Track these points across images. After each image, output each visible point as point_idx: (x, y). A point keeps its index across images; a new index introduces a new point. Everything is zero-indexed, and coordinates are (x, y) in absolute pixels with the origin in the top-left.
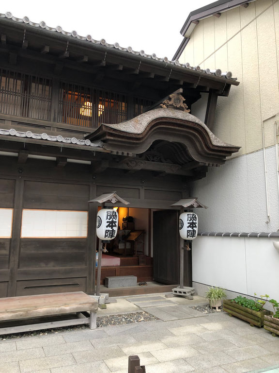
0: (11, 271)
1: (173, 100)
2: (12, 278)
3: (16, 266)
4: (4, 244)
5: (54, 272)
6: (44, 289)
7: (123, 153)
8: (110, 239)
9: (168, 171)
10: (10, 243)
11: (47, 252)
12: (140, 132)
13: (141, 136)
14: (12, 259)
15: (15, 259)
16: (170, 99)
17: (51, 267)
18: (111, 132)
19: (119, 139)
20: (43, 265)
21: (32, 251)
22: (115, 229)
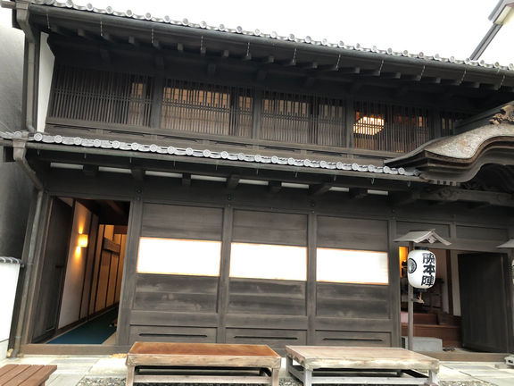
0: (309, 318)
1: (507, 113)
2: (310, 326)
3: (314, 314)
4: (300, 287)
5: (353, 323)
6: (343, 342)
7: (438, 182)
8: (427, 287)
9: (492, 202)
10: (306, 287)
11: (345, 299)
12: (469, 157)
13: (470, 161)
14: (309, 304)
15: (312, 305)
16: (503, 112)
17: (349, 317)
18: (435, 158)
19: (443, 166)
20: (341, 314)
21: (328, 297)
22: (434, 274)
